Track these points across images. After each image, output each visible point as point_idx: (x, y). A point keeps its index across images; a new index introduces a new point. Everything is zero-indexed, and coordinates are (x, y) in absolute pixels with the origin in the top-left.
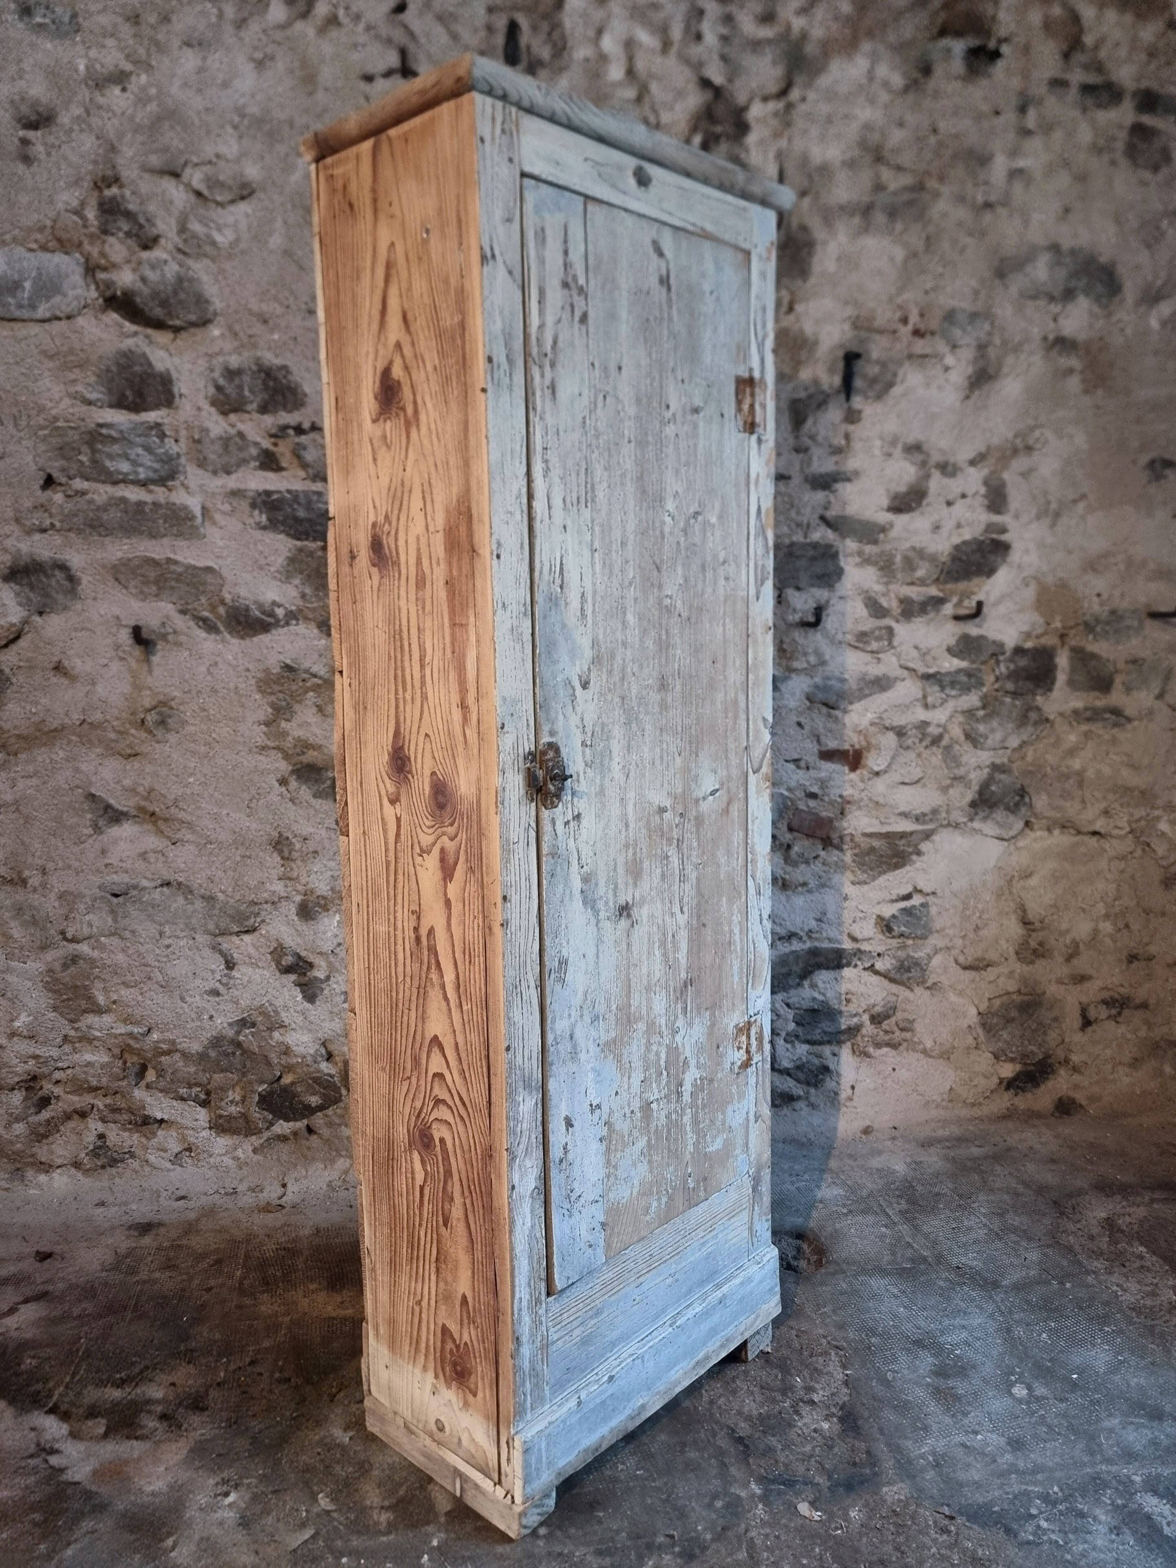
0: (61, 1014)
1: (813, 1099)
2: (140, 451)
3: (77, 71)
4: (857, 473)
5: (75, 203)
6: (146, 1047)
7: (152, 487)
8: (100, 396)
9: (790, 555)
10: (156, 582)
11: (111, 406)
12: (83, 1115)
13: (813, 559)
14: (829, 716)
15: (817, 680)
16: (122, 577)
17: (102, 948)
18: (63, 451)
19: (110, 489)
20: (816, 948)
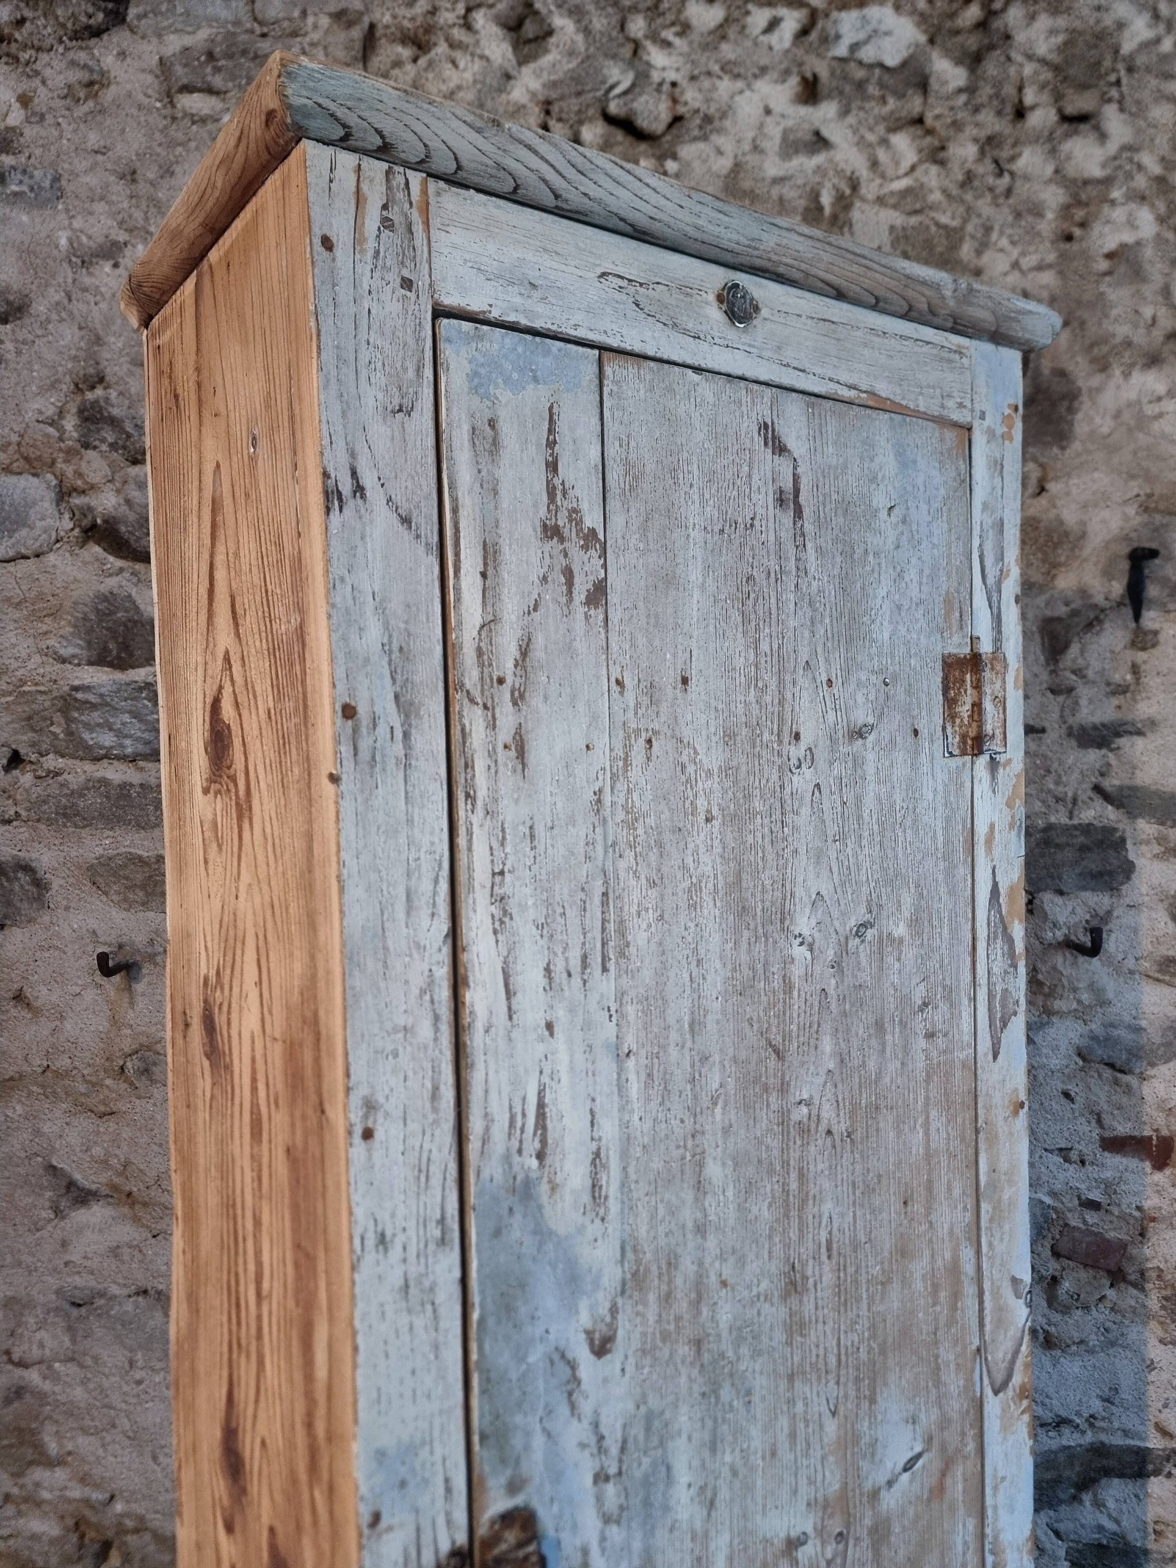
2: (126, 718)
3: (57, 247)
4: (1153, 723)
5: (50, 411)
6: (107, 1523)
7: (141, 764)
8: (77, 651)
9: (1047, 842)
10: (143, 887)
11: (90, 663)
13: (1084, 849)
14: (1116, 1082)
15: (1095, 1026)
16: (99, 880)
17: (55, 1377)
18: (30, 721)
19: (88, 767)
20: (1102, 1444)
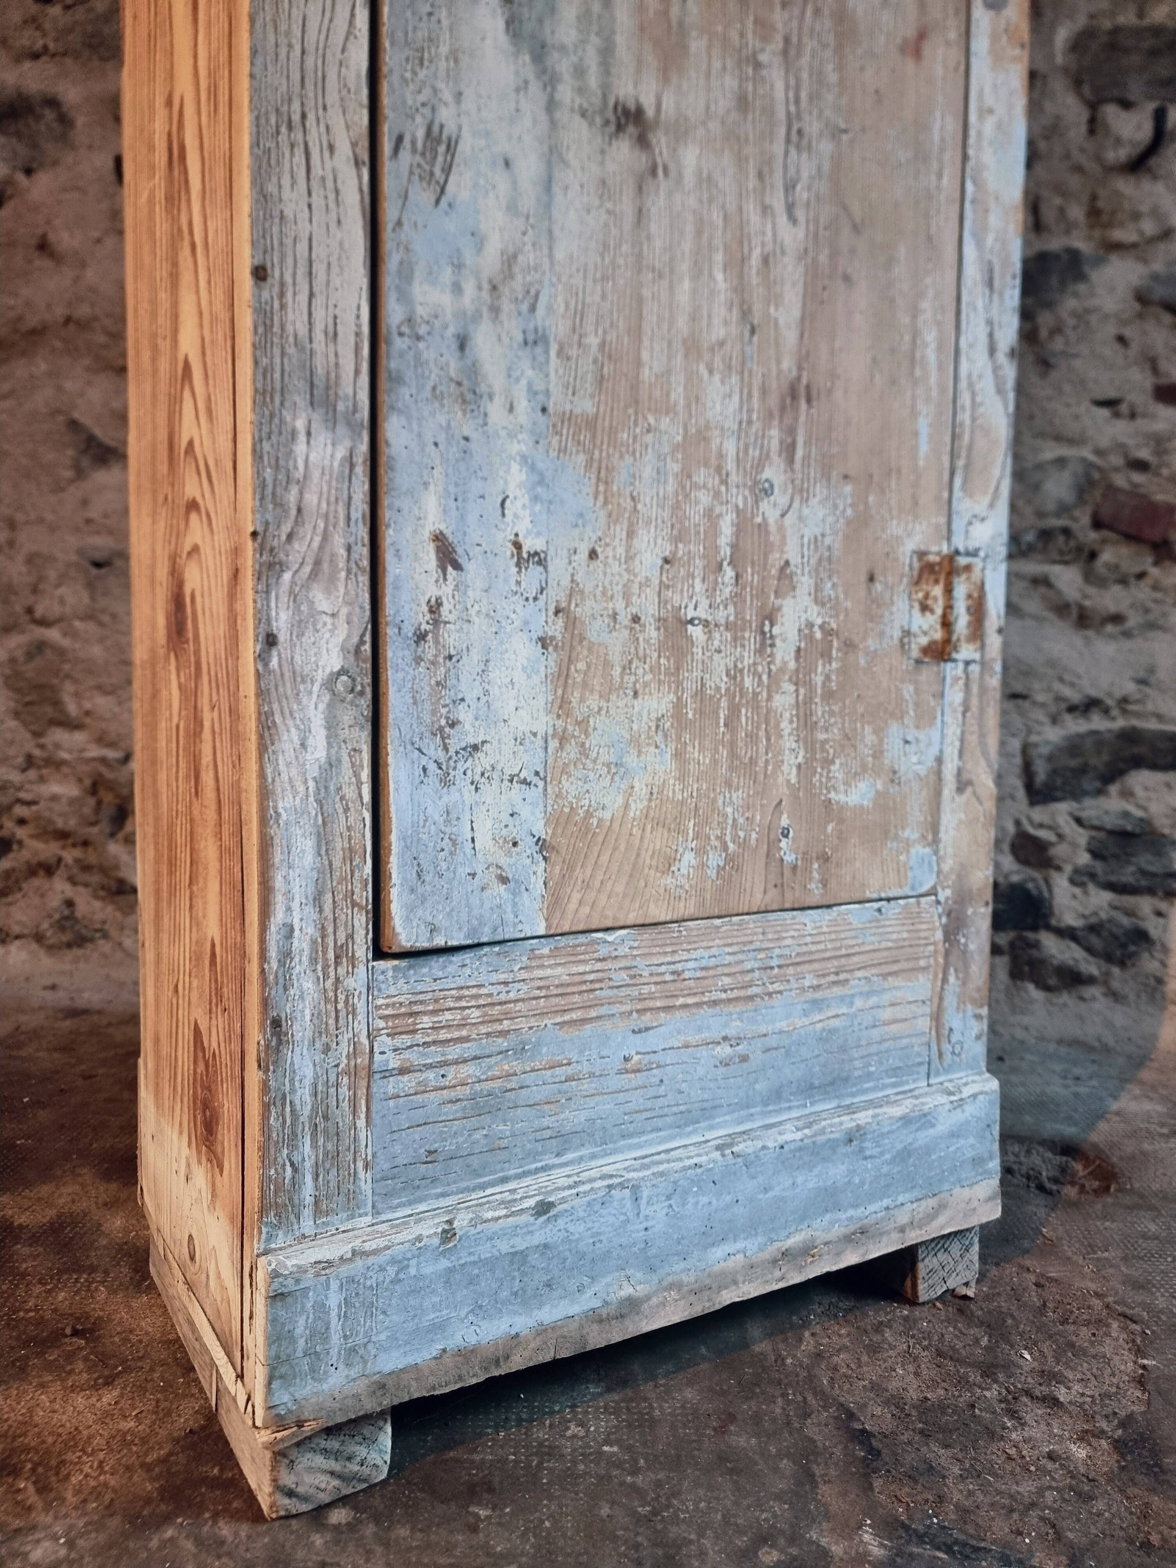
0: (25, 724)
1: (1115, 984)
6: (120, 784)
9: (1113, 46)
12: (48, 869)
13: (1154, 53)
14: (1175, 327)
15: (1157, 266)
17: (74, 635)
20: (1134, 729)
